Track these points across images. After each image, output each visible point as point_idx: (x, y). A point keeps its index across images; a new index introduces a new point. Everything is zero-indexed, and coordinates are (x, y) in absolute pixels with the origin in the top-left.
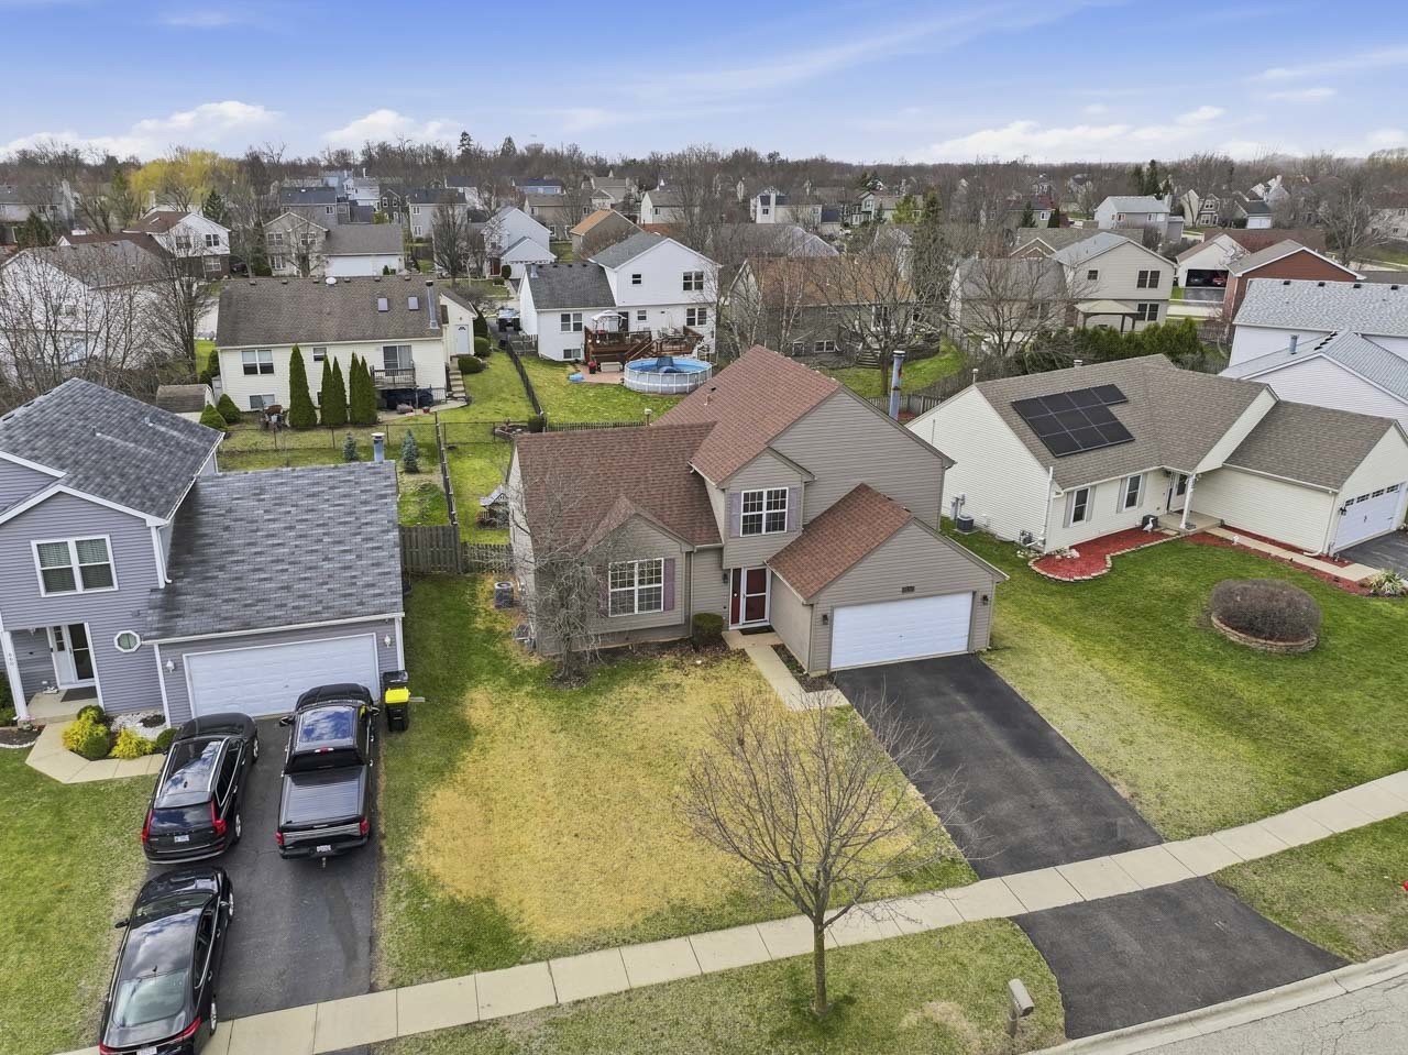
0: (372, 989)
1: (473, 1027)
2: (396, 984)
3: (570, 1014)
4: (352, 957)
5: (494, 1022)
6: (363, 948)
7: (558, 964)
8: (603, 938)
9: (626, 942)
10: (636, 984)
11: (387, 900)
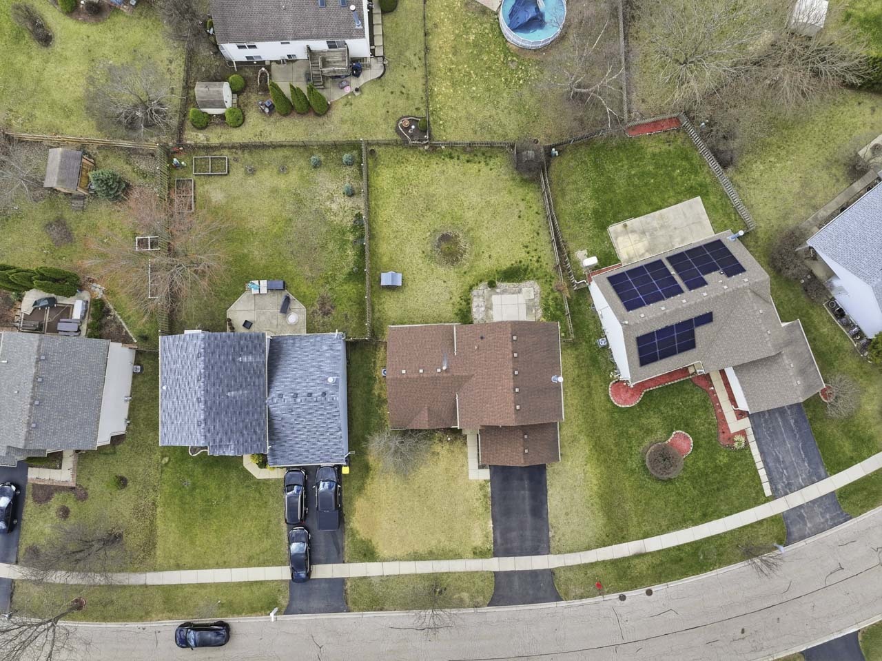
0: (344, 562)
1: (365, 578)
2: (349, 562)
3: (386, 579)
4: (339, 553)
5: (369, 577)
6: (341, 551)
7: (385, 564)
8: (396, 558)
9: (401, 560)
10: (401, 573)
11: (346, 537)
